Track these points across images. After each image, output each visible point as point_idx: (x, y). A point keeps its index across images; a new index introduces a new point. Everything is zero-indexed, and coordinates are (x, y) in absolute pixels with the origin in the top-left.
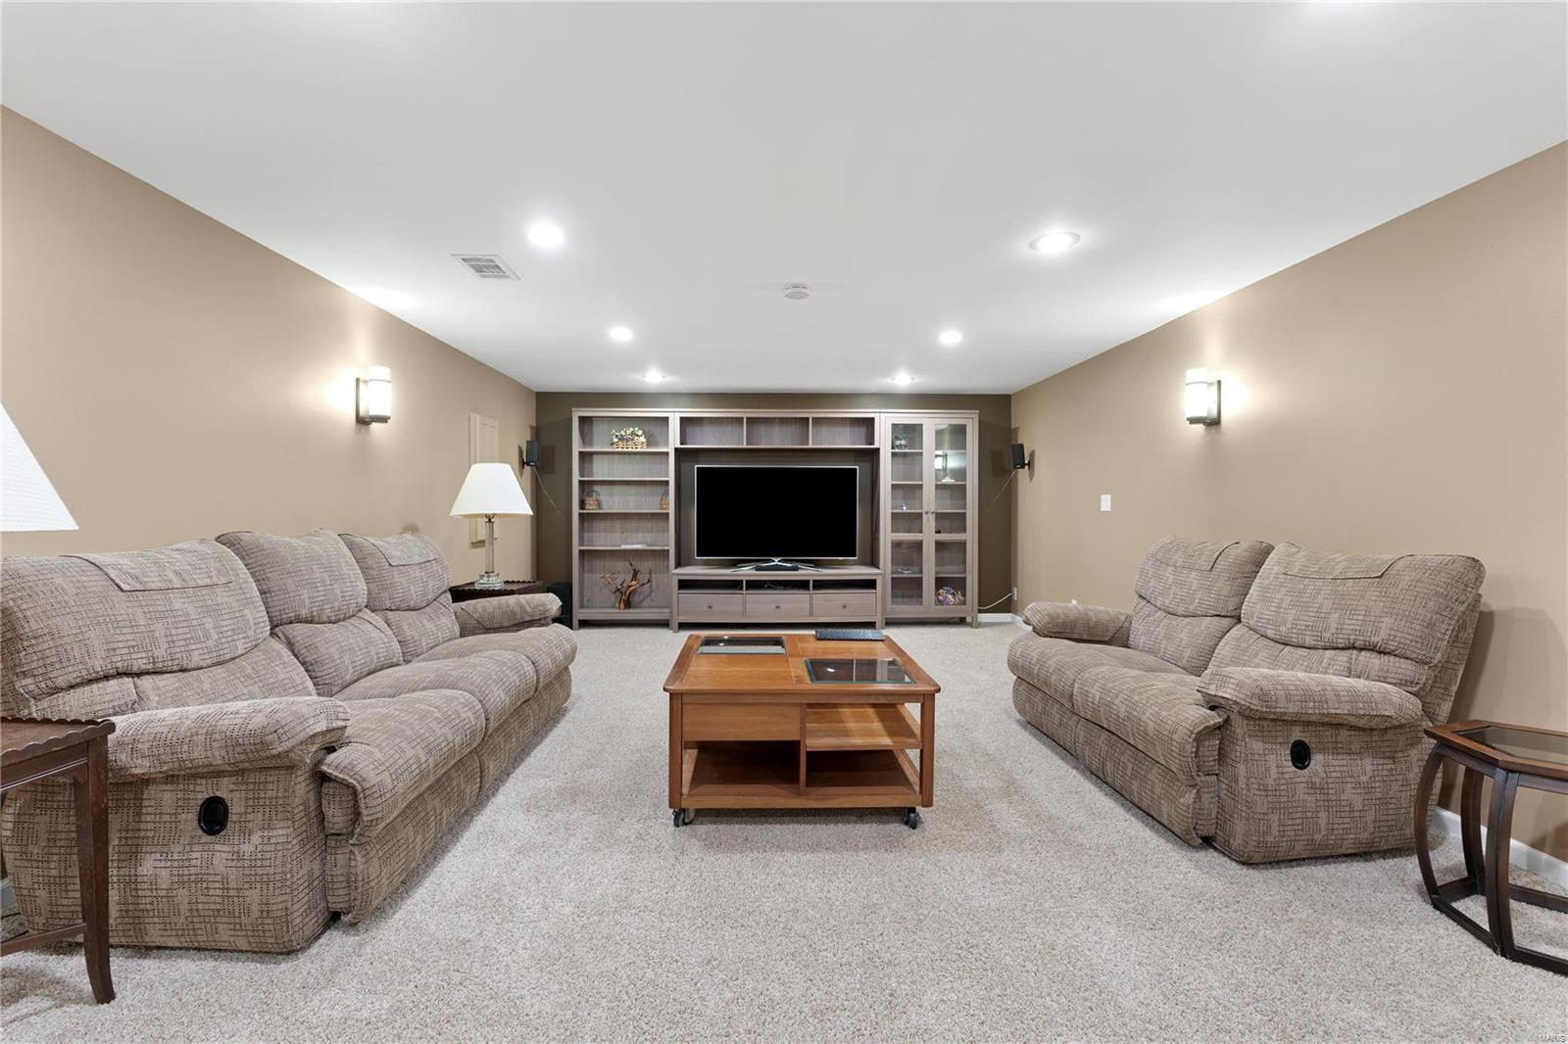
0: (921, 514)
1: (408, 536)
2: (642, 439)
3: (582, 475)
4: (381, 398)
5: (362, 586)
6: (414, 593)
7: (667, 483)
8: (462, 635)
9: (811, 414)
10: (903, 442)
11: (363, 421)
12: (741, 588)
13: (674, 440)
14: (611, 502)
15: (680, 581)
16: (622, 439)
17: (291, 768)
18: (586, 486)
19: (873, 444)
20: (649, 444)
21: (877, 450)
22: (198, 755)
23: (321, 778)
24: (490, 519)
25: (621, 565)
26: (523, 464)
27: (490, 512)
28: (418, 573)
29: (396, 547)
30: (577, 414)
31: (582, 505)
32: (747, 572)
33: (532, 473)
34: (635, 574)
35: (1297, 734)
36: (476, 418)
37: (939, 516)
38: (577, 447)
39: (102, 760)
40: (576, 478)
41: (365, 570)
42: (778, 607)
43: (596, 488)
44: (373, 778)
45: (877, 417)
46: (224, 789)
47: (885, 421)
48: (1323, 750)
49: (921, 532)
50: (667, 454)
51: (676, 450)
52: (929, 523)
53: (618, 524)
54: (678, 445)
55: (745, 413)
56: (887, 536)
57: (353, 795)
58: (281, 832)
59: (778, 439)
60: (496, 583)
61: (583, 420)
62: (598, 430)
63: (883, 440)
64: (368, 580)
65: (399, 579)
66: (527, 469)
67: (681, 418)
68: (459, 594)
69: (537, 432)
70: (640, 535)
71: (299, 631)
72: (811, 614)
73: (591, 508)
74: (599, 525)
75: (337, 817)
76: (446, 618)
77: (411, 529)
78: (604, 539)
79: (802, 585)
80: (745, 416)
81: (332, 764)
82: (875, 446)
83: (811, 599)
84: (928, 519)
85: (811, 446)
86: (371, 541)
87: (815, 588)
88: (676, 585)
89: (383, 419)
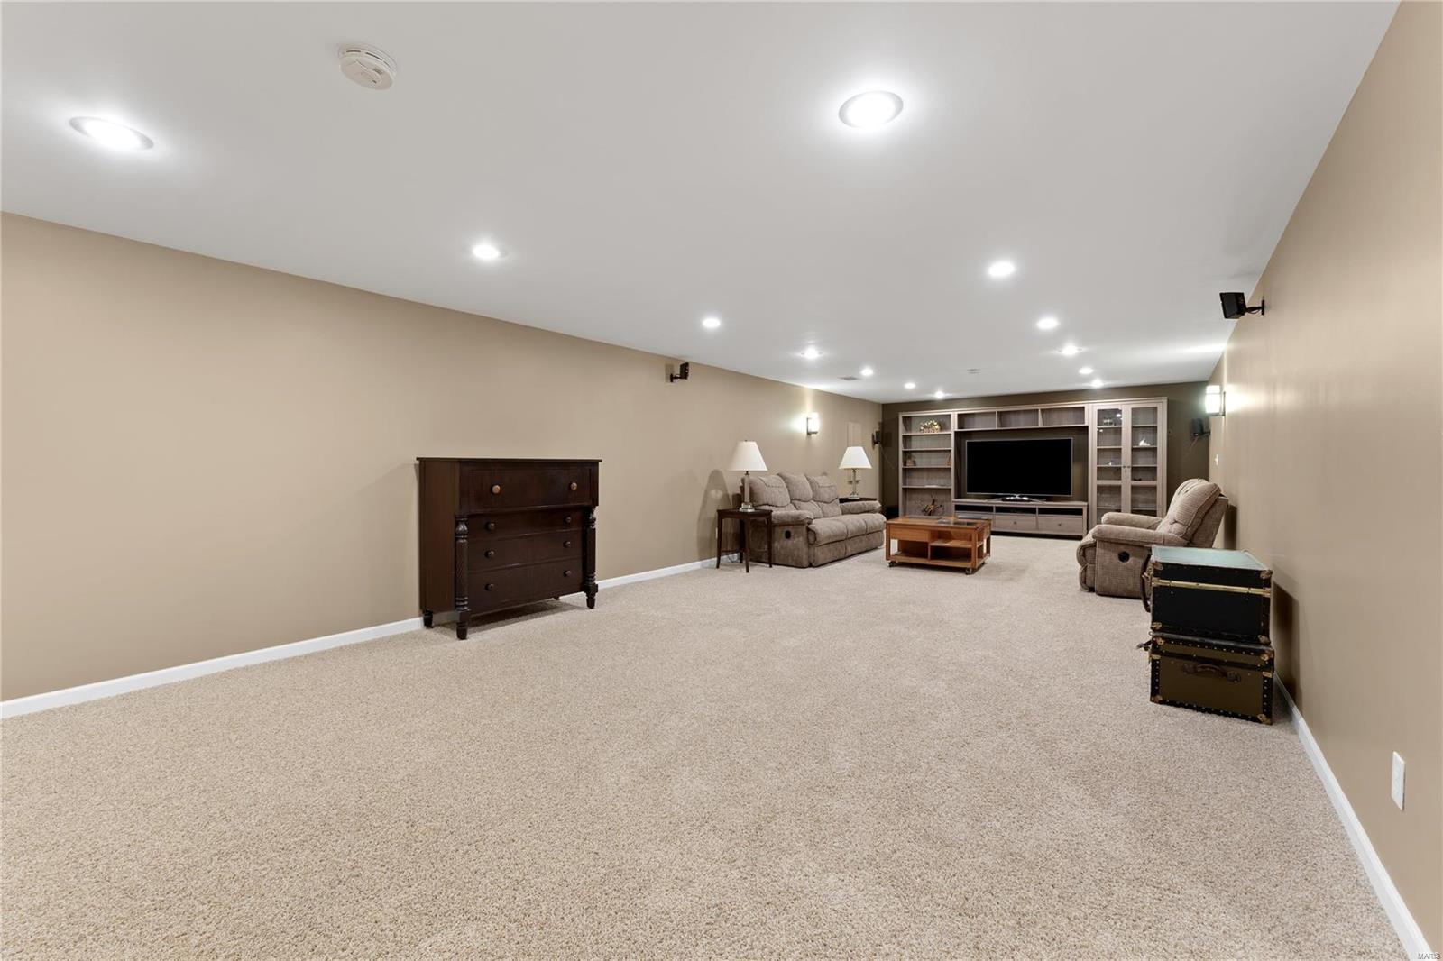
0: (1120, 468)
1: (824, 477)
2: (937, 427)
3: (905, 447)
4: (816, 424)
5: (811, 493)
6: (826, 497)
7: (950, 451)
8: (843, 514)
9: (1040, 407)
10: (1108, 421)
11: (809, 434)
12: (992, 511)
13: (954, 426)
14: (921, 462)
15: (956, 506)
16: (925, 427)
17: (803, 524)
18: (907, 454)
19: (1084, 423)
20: (941, 429)
21: (1087, 427)
22: (786, 520)
23: (808, 530)
24: (854, 470)
25: (927, 497)
26: (875, 443)
27: (854, 467)
28: (827, 490)
29: (821, 480)
30: (901, 416)
31: (905, 464)
32: (997, 502)
33: (880, 448)
34: (934, 501)
35: (1122, 549)
36: (851, 424)
37: (1134, 470)
38: (902, 432)
39: (771, 517)
40: (901, 448)
41: (812, 487)
42: (1015, 523)
43: (913, 454)
44: (819, 531)
45: (1086, 406)
46: (790, 529)
47: (1092, 410)
48: (1135, 556)
49: (1120, 479)
50: (950, 434)
51: (956, 432)
52: (1126, 473)
53: (925, 474)
54: (956, 430)
55: (996, 409)
56: (1093, 482)
57: (815, 533)
58: (801, 539)
59: (1021, 423)
60: (856, 497)
61: (905, 419)
62: (914, 423)
63: (1091, 419)
64: (813, 491)
65: (821, 491)
66: (877, 445)
67: (959, 415)
68: (842, 501)
69: (883, 425)
70: (938, 480)
71: (796, 502)
72: (1037, 528)
73: (910, 465)
74: (915, 474)
75: (811, 539)
76: (837, 507)
77: (825, 474)
78: (917, 482)
79: (1031, 511)
80: (996, 411)
81: (810, 526)
82: (1086, 424)
83: (1037, 520)
84: (1126, 471)
85: (1040, 426)
86: (812, 478)
87: (1040, 513)
88: (954, 508)
89: (816, 433)
